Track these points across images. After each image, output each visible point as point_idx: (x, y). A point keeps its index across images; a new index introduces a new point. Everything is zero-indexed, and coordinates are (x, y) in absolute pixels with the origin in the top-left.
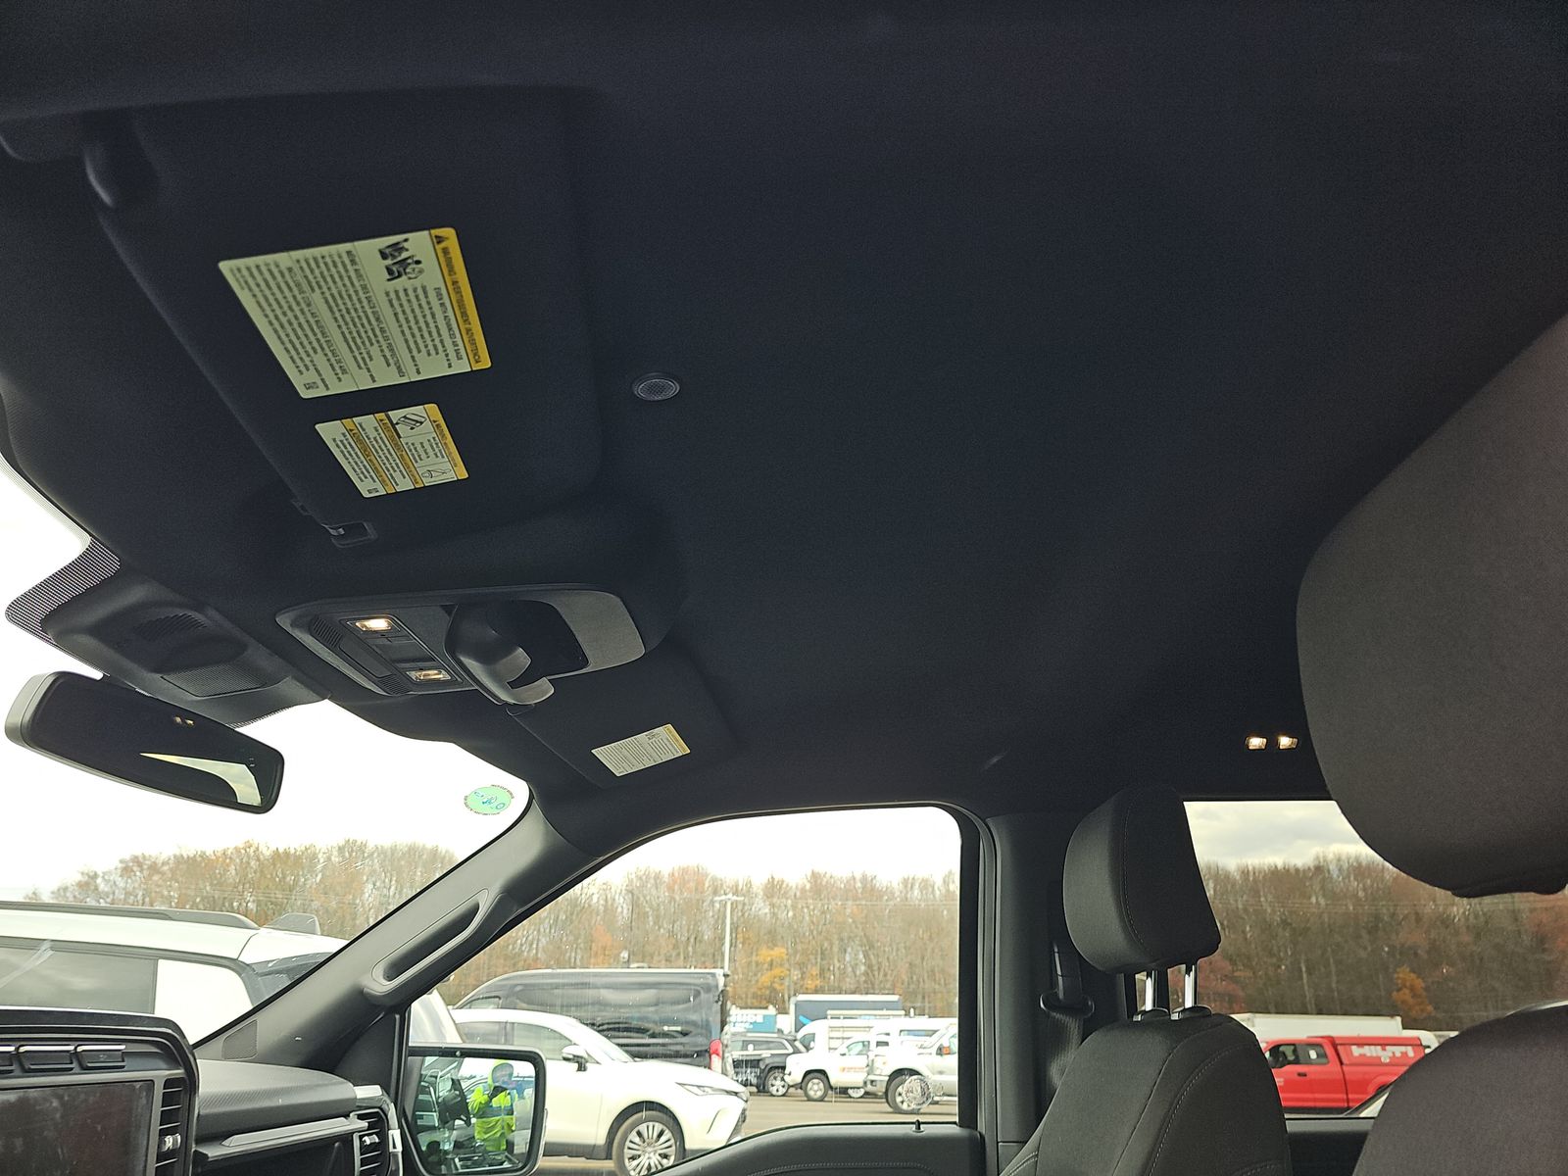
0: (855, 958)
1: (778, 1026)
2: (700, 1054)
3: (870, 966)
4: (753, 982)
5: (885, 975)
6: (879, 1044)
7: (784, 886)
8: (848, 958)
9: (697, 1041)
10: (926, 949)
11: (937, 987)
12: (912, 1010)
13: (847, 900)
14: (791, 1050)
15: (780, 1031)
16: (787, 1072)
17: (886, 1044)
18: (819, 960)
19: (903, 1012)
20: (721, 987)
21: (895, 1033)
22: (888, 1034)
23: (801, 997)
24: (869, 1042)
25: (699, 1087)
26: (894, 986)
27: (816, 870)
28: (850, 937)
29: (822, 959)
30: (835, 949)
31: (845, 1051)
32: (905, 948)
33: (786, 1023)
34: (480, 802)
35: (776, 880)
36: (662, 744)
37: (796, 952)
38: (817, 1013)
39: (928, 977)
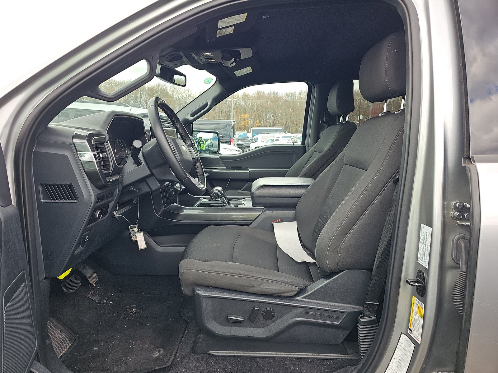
0: (270, 117)
1: (247, 136)
2: (228, 142)
3: (274, 120)
4: (239, 124)
5: (279, 122)
6: (276, 140)
7: (249, 95)
8: (268, 117)
9: (227, 139)
10: (292, 115)
11: (294, 125)
12: (286, 132)
13: (268, 100)
14: (251, 142)
15: (248, 137)
16: (250, 147)
17: (278, 140)
18: (259, 118)
19: (284, 132)
20: (233, 125)
21: (281, 137)
22: (279, 138)
23: (254, 128)
24: (273, 140)
25: (229, 149)
26: (281, 125)
27: (259, 90)
28: (269, 111)
29: (260, 117)
30: (264, 115)
31: (267, 142)
32: (285, 114)
33: (250, 135)
34: (207, 81)
35: (246, 94)
36: (248, 70)
37: (252, 116)
38: (259, 132)
39: (292, 123)
